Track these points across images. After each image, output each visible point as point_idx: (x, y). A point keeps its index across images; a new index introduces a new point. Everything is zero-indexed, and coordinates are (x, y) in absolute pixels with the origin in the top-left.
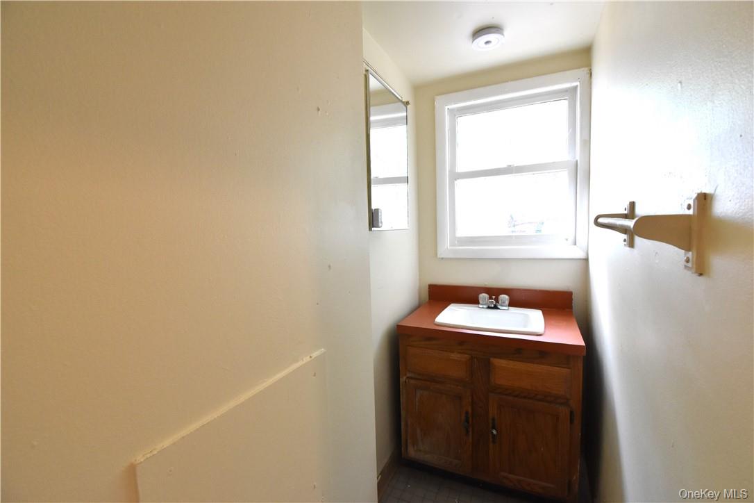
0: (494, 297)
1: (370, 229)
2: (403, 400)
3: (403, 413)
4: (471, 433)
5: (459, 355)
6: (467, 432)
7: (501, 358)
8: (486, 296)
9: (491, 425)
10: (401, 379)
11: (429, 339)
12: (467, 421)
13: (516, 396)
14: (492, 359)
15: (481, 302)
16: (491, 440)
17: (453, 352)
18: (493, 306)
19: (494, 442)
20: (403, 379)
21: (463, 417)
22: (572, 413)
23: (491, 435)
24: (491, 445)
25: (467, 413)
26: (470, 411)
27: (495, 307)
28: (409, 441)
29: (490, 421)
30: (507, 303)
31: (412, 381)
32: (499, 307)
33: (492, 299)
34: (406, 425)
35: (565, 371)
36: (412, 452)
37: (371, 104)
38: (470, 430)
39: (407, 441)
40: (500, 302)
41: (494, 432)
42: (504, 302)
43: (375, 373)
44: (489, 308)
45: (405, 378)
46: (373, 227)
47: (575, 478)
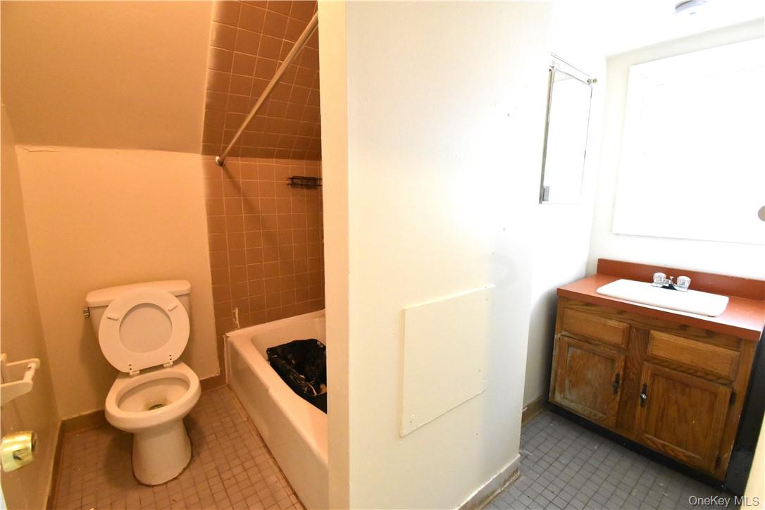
0: (672, 277)
1: (540, 202)
2: (555, 353)
3: (554, 364)
4: (619, 393)
5: (617, 323)
6: (616, 392)
7: (661, 331)
8: (663, 275)
9: (641, 390)
10: (556, 336)
11: (588, 304)
12: (617, 381)
13: (674, 369)
14: (652, 332)
15: (655, 281)
16: (640, 403)
17: (611, 319)
18: (667, 285)
19: (642, 406)
20: (557, 336)
21: (613, 379)
22: (733, 395)
23: (640, 399)
24: (639, 407)
25: (618, 375)
26: (621, 374)
27: (671, 287)
28: (557, 388)
29: (642, 387)
30: (687, 284)
31: (566, 339)
32: (675, 287)
33: (670, 279)
34: (556, 375)
35: (733, 353)
36: (558, 398)
37: (555, 80)
38: (619, 390)
39: (555, 388)
40: (678, 284)
41: (644, 396)
42: (683, 284)
43: (531, 327)
44: (664, 287)
45: (559, 335)
46: (543, 200)
47: (726, 456)
